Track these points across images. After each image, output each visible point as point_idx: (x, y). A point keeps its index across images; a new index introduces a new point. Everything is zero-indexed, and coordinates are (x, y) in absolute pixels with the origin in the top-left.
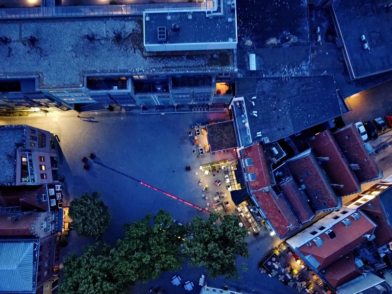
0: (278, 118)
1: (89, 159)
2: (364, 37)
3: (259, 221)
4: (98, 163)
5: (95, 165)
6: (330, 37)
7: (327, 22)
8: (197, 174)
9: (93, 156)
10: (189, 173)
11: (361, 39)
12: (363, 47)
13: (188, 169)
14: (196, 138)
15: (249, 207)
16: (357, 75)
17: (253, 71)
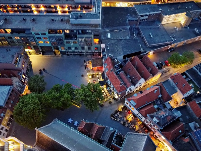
0: (117, 50)
1: (42, 70)
2: (150, 34)
3: (111, 94)
4: (46, 72)
5: (44, 73)
6: (139, 35)
7: (137, 31)
8: (86, 78)
9: (44, 69)
10: (82, 78)
11: (149, 35)
12: (150, 37)
13: (83, 76)
14: (87, 65)
15: (107, 88)
16: (149, 44)
17: (109, 38)
